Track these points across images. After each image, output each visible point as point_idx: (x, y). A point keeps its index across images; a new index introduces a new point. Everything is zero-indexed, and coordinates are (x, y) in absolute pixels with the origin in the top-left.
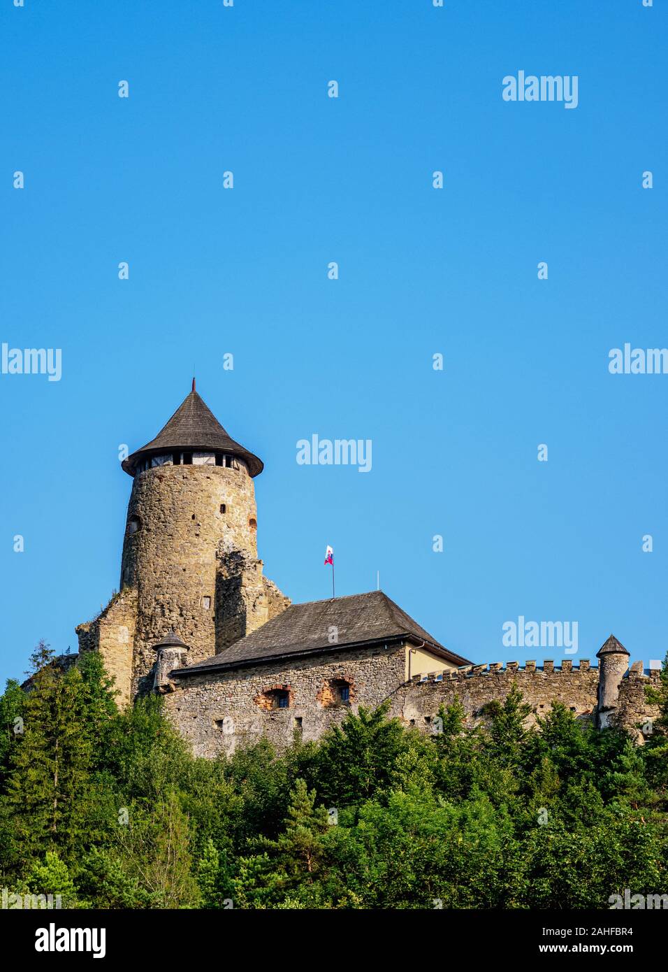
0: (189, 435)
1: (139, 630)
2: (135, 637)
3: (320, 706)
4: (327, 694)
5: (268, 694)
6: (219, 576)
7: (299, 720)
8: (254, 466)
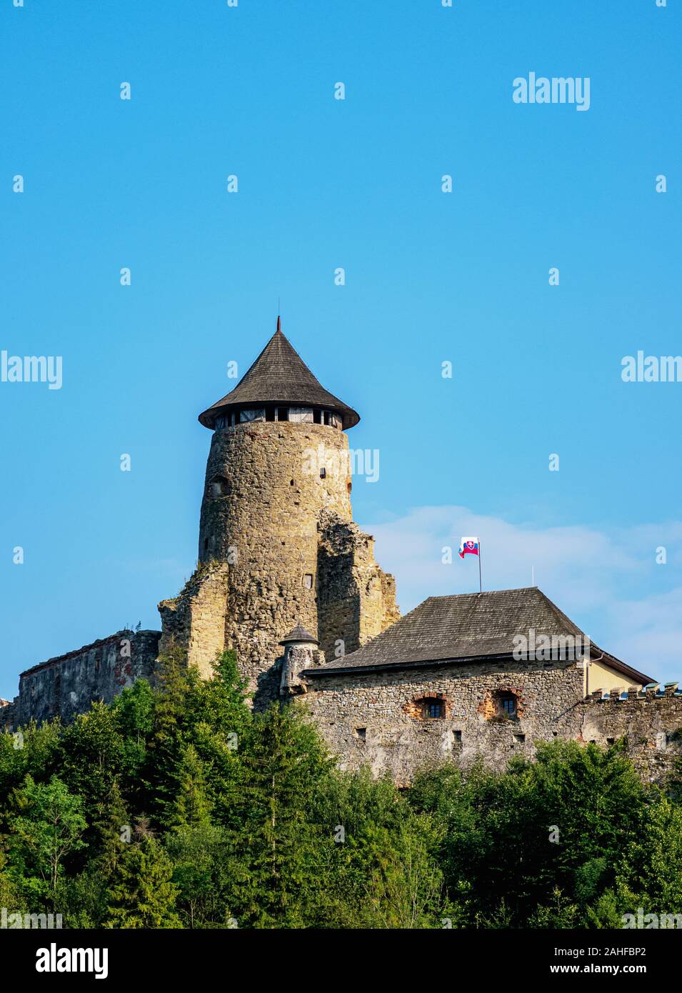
0: (284, 387)
1: (231, 610)
2: (227, 618)
3: (483, 719)
4: (489, 706)
5: (418, 702)
6: (322, 552)
7: (458, 734)
8: (348, 418)
